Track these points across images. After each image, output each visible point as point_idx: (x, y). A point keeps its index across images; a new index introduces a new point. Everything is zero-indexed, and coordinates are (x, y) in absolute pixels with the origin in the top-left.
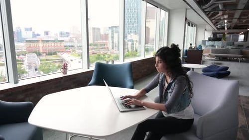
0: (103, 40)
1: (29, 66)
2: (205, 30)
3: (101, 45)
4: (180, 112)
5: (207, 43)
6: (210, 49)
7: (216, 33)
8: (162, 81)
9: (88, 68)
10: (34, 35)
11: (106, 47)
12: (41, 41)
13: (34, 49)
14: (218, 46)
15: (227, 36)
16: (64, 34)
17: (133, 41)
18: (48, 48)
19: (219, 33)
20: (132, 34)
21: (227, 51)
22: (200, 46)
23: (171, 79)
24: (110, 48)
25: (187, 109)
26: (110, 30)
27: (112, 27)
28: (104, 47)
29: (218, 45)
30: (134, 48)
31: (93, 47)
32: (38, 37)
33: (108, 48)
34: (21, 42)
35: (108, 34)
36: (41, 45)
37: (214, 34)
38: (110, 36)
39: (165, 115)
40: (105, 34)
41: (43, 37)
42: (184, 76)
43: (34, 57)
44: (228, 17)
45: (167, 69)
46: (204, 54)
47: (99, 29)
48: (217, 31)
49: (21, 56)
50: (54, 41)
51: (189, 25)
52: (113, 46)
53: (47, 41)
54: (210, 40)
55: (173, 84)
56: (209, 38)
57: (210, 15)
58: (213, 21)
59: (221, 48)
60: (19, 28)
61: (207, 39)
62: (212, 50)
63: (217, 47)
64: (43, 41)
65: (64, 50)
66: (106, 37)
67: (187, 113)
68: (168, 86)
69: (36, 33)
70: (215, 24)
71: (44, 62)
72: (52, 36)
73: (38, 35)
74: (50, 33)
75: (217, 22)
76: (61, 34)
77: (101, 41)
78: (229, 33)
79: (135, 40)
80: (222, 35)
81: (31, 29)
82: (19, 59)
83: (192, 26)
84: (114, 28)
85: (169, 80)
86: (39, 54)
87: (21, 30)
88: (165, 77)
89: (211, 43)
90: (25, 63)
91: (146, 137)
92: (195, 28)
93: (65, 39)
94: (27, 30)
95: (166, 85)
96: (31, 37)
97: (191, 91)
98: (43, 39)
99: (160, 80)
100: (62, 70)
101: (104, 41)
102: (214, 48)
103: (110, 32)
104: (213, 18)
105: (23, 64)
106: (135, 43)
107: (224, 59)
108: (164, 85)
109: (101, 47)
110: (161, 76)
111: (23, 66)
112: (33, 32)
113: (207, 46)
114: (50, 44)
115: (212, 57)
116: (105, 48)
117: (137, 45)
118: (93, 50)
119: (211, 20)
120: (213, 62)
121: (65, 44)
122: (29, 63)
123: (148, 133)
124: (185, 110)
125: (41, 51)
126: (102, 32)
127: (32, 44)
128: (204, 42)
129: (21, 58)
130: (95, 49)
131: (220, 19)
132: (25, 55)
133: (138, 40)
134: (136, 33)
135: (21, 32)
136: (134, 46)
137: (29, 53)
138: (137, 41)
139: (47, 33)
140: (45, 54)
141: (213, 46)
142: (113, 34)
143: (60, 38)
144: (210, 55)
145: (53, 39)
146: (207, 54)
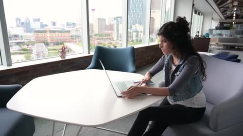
0: (108, 30)
1: (37, 55)
2: (212, 18)
3: (106, 35)
4: (190, 99)
5: (214, 32)
6: (217, 38)
7: (223, 23)
8: (168, 64)
9: (89, 53)
10: (42, 26)
11: (111, 37)
12: (48, 32)
13: (42, 39)
14: (226, 35)
15: (234, 26)
16: (70, 25)
17: (137, 32)
18: (55, 38)
19: (226, 23)
20: (137, 25)
21: (235, 40)
22: (208, 34)
23: (179, 61)
24: (115, 38)
25: (198, 95)
26: (116, 21)
27: (117, 17)
28: (109, 37)
29: (226, 33)
30: (139, 38)
31: (99, 37)
32: (45, 27)
33: (113, 38)
34: (30, 32)
35: (113, 25)
36: (48, 35)
37: (221, 24)
38: (115, 26)
39: (171, 103)
40: (110, 25)
41: (50, 27)
42: (196, 56)
43: (43, 47)
44: (239, 4)
45: (173, 48)
46: (211, 43)
47: (105, 20)
48: (224, 20)
49: (30, 46)
50: (60, 32)
51: (196, 13)
52: (117, 36)
53: (54, 32)
54: (217, 28)
55: (182, 66)
56: (216, 27)
57: (218, 3)
58: (222, 9)
59: (228, 37)
60: (27, 18)
61: (215, 28)
62: (220, 39)
63: (224, 36)
64: (51, 31)
65: (70, 40)
66: (111, 27)
67: (198, 101)
68: (176, 69)
69: (44, 24)
70: (223, 12)
71: (51, 51)
72: (59, 27)
73: (46, 25)
74: (57, 24)
75: (225, 11)
76: (68, 24)
77: (106, 32)
78: (237, 23)
79: (139, 30)
80: (229, 25)
81: (39, 20)
82: (28, 49)
83: (199, 14)
84: (119, 19)
85: (177, 62)
86: (47, 44)
87: (29, 21)
88: (172, 59)
89: (218, 32)
90: (33, 52)
91: (148, 127)
92: (202, 17)
93: (72, 29)
94: (35, 20)
95: (174, 68)
96: (40, 27)
97: (203, 73)
98: (50, 30)
99: (166, 63)
100: (60, 54)
101: (109, 32)
102: (221, 37)
103: (115, 23)
104: (222, 6)
105: (31, 53)
106: (139, 33)
107: (232, 48)
108: (171, 68)
109: (106, 38)
110: (167, 58)
111: (32, 55)
112: (41, 23)
113: (214, 35)
114: (57, 34)
115: (220, 46)
116: (110, 39)
117: (141, 35)
118: (99, 40)
119: (220, 8)
120: (220, 51)
121: (71, 34)
122: (37, 53)
123: (150, 123)
124: (195, 97)
125: (49, 41)
126: (107, 23)
127: (40, 35)
128: (211, 30)
129: (30, 48)
130: (100, 39)
131: (228, 7)
132: (34, 45)
133: (143, 31)
134: (140, 23)
135: (29, 23)
136: (139, 36)
137: (37, 43)
138: (141, 32)
139: (54, 24)
140: (52, 44)
141: (221, 35)
142: (118, 25)
143: (67, 29)
144: (217, 44)
145: (60, 30)
146: (214, 43)
